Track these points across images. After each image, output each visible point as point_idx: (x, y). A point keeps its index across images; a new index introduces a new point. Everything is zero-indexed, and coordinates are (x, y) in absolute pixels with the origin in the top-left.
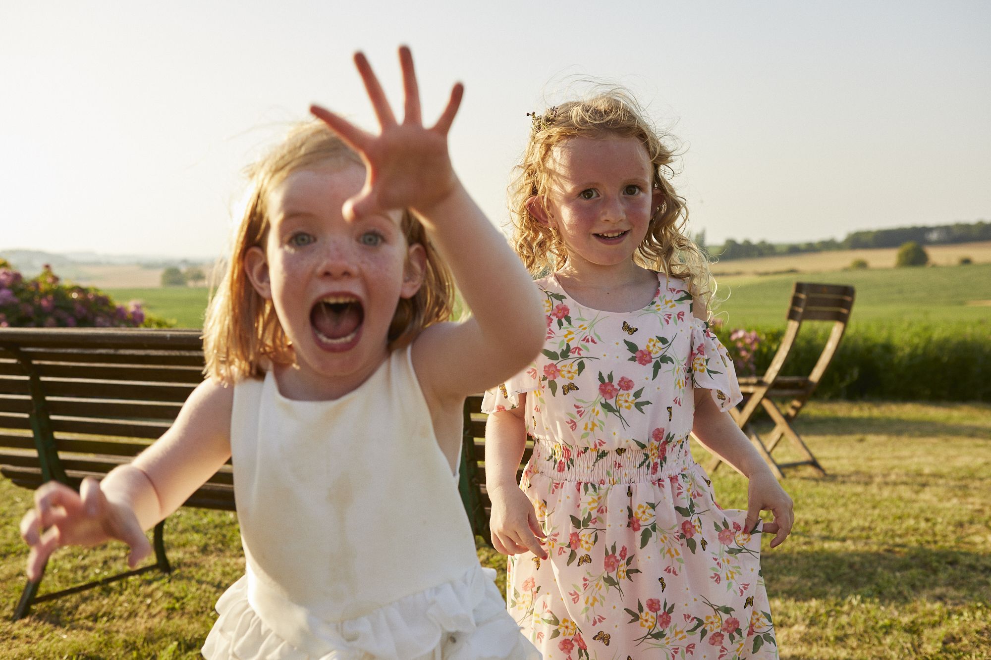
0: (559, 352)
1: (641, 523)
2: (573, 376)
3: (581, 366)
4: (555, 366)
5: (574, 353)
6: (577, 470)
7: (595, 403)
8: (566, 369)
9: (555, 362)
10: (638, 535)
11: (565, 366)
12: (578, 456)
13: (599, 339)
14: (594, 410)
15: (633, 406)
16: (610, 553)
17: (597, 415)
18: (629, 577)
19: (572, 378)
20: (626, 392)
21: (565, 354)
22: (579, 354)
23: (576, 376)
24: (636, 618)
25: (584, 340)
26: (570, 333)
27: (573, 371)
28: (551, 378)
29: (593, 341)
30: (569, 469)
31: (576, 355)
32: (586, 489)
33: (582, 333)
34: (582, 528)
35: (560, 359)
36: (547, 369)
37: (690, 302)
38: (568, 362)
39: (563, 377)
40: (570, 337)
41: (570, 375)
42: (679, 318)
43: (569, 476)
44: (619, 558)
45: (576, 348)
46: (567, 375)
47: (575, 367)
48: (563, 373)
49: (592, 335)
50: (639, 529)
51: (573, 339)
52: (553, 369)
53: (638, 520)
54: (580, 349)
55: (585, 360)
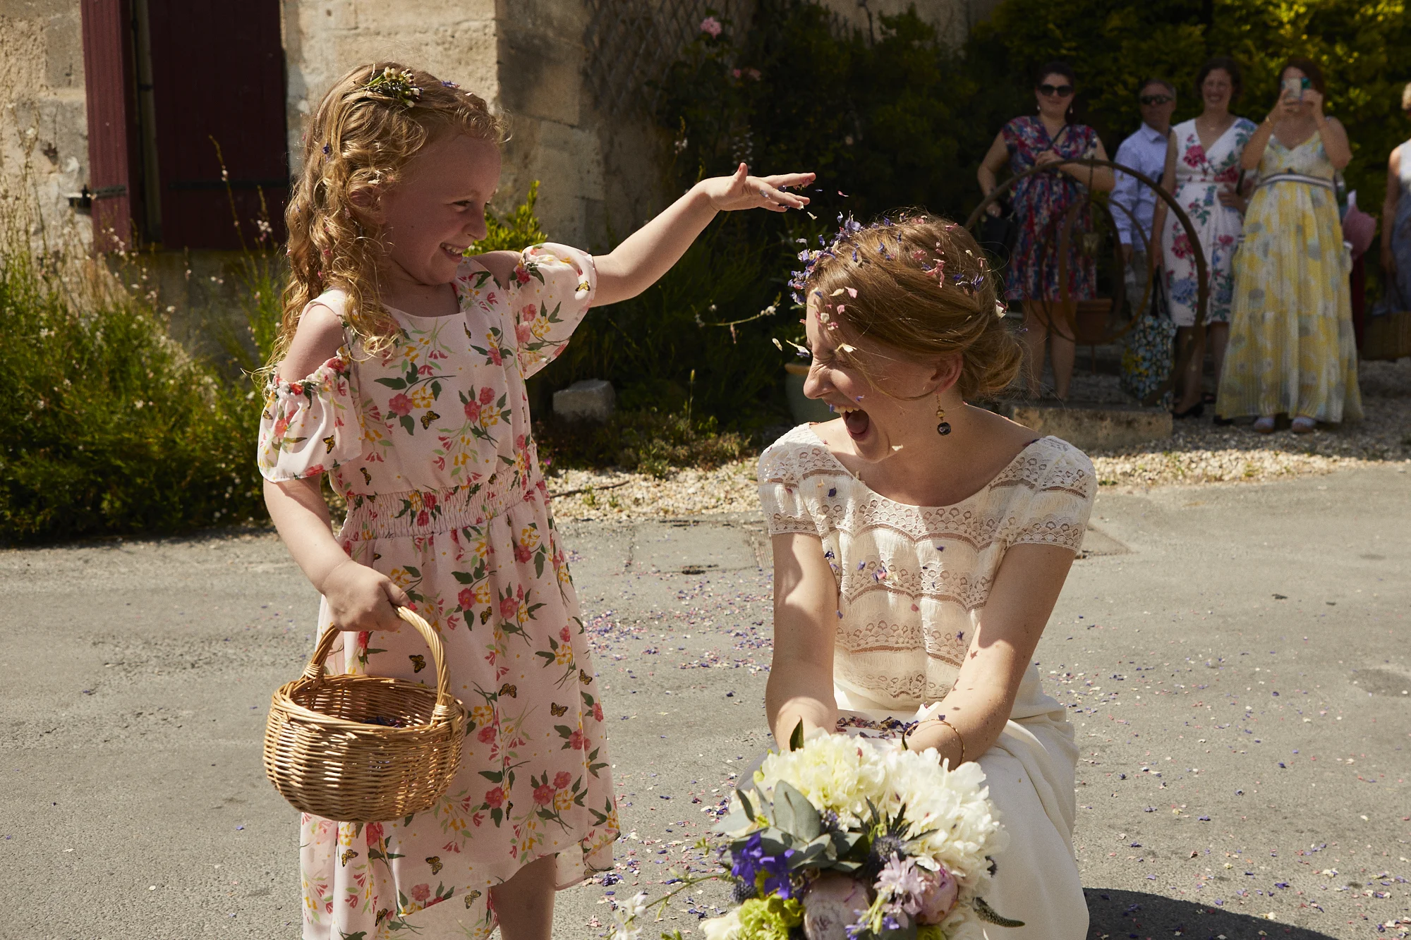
0: (404, 376)
1: (531, 549)
2: (429, 403)
3: (436, 389)
4: (404, 396)
5: (423, 373)
6: (447, 517)
7: (463, 431)
8: (419, 396)
9: (402, 391)
10: (531, 564)
11: (416, 393)
12: (446, 500)
13: (449, 350)
14: (463, 439)
15: (500, 418)
16: (505, 596)
17: (468, 444)
18: (531, 616)
19: (428, 405)
20: (488, 406)
21: (412, 377)
22: (430, 374)
23: (433, 401)
24: (551, 657)
25: (431, 356)
26: (411, 349)
27: (427, 396)
28: (402, 413)
29: (442, 356)
30: (435, 518)
31: (426, 375)
32: (468, 535)
33: (426, 348)
34: (475, 580)
35: (409, 385)
36: (394, 403)
37: (491, 278)
38: (418, 387)
39: (418, 406)
40: (413, 354)
41: (425, 402)
42: (491, 302)
43: (438, 527)
44: (516, 599)
45: (425, 367)
46: (422, 403)
47: (429, 391)
48: (416, 402)
49: (439, 347)
50: (530, 557)
51: (417, 356)
52: (401, 401)
53: (527, 547)
54: (430, 368)
55: (439, 381)
